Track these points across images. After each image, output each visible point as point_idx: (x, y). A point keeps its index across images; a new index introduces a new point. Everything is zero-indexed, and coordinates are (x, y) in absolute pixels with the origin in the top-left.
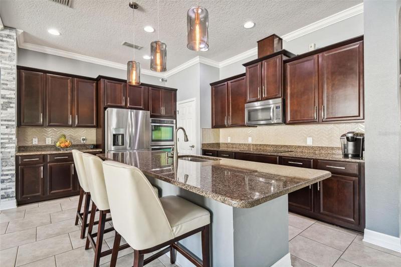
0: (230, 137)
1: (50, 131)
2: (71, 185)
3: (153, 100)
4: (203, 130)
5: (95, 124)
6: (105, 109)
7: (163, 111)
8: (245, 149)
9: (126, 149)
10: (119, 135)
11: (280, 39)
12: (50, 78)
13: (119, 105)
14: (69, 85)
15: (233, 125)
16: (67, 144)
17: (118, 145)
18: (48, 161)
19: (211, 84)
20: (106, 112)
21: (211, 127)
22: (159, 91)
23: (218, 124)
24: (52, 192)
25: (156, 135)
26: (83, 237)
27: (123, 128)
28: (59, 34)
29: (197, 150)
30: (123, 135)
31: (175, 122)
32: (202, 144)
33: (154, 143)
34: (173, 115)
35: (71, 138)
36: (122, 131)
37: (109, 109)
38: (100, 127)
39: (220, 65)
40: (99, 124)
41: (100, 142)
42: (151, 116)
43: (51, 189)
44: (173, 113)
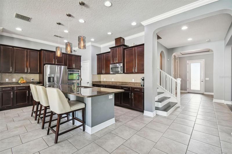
0: (105, 78)
1: (15, 75)
2: (27, 101)
3: (69, 61)
4: (93, 75)
5: (38, 72)
6: (44, 65)
7: (74, 66)
8: (111, 84)
9: (55, 84)
10: (51, 77)
11: (124, 39)
12: (15, 50)
13: (52, 63)
14: (25, 53)
15: (106, 73)
16: (24, 81)
17: (51, 82)
18: (15, 89)
19: (97, 55)
20: (45, 66)
21: (97, 74)
22: (72, 56)
23: (100, 73)
24: (17, 104)
25: (70, 77)
26: (36, 120)
27: (53, 74)
28: (21, 30)
29: (90, 84)
30: (53, 77)
31: (80, 71)
32: (93, 82)
33: (69, 81)
34: (79, 68)
35: (26, 78)
36: (53, 76)
37: (46, 65)
38: (42, 73)
39: (101, 46)
40: (41, 72)
41: (41, 81)
42: (68, 68)
43: (17, 103)
44: (79, 67)
